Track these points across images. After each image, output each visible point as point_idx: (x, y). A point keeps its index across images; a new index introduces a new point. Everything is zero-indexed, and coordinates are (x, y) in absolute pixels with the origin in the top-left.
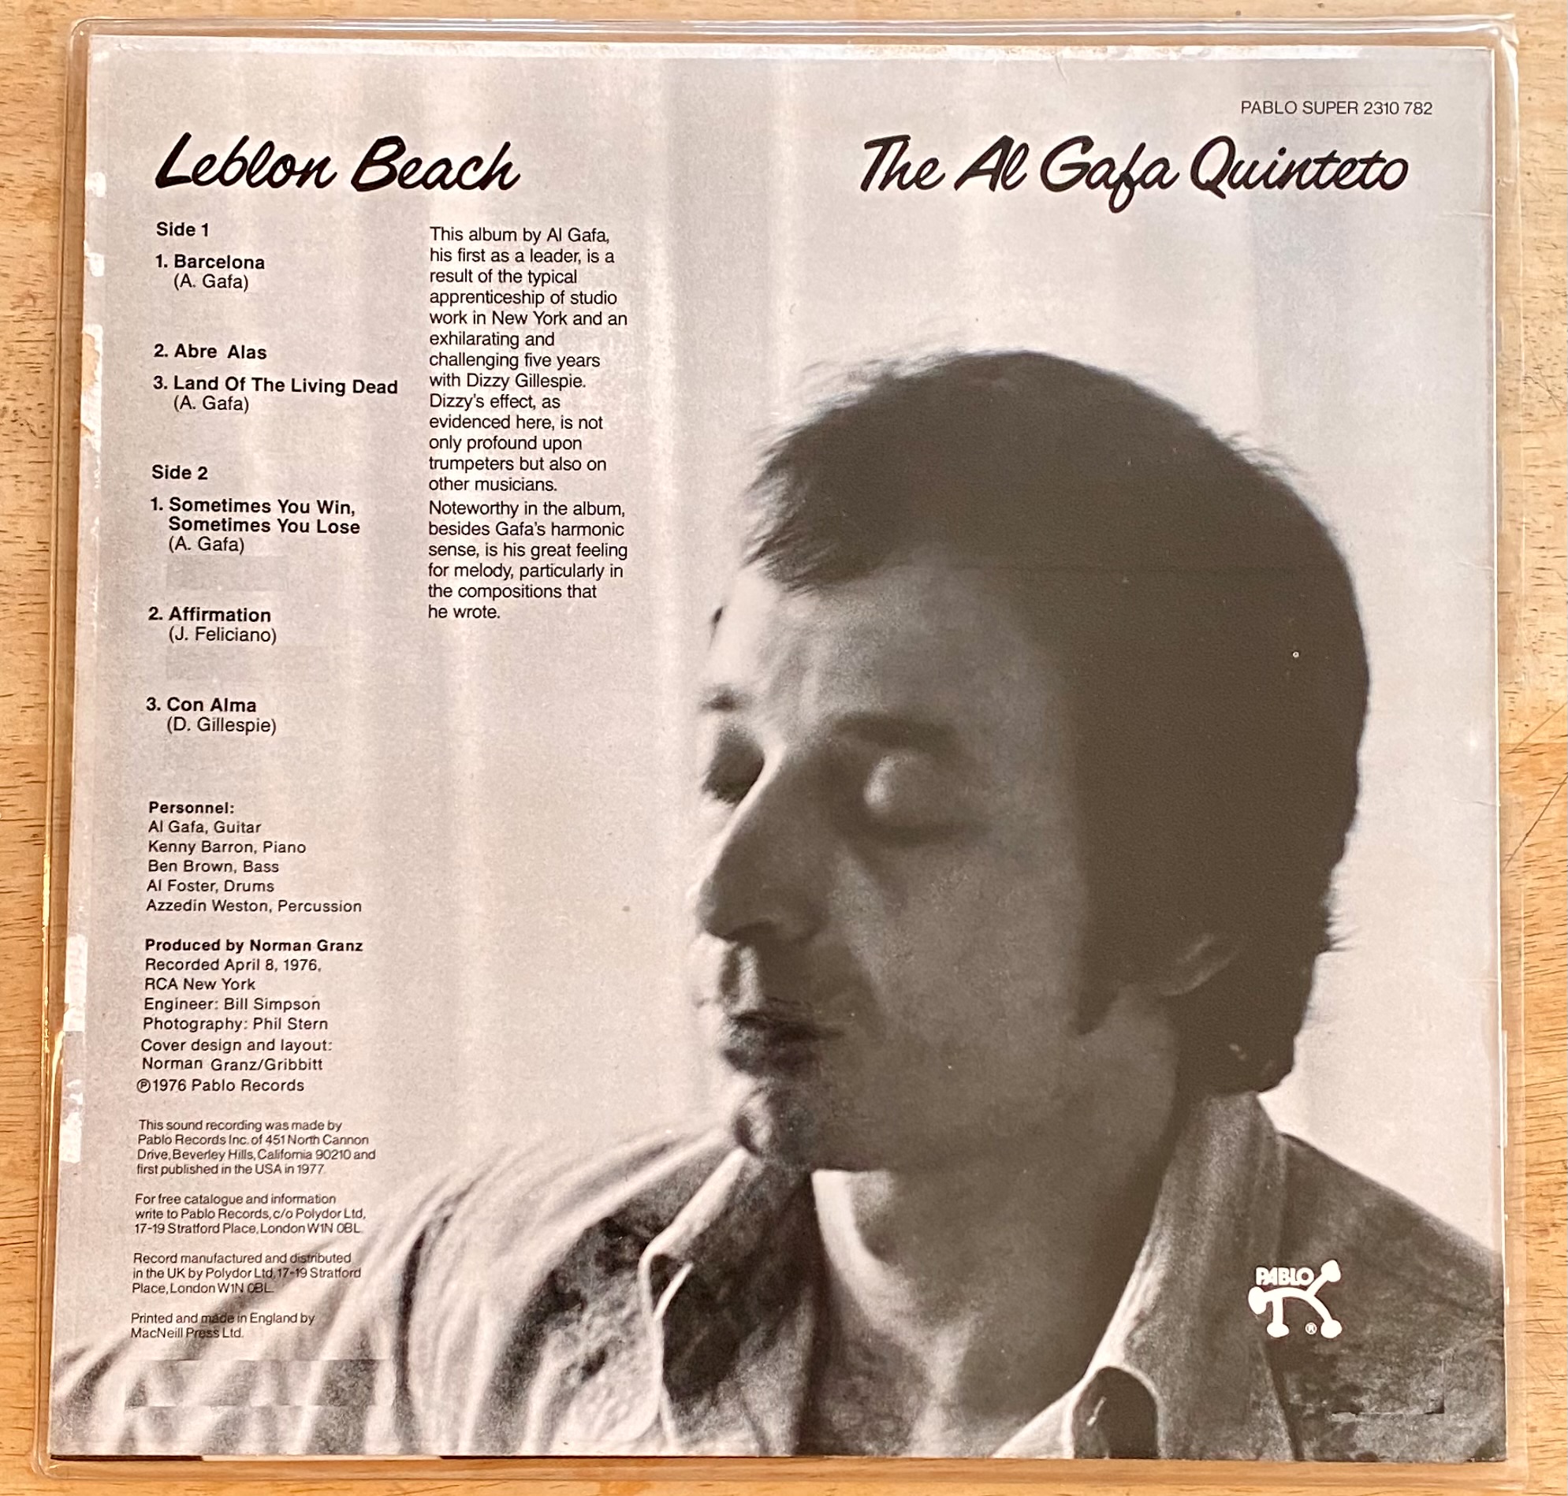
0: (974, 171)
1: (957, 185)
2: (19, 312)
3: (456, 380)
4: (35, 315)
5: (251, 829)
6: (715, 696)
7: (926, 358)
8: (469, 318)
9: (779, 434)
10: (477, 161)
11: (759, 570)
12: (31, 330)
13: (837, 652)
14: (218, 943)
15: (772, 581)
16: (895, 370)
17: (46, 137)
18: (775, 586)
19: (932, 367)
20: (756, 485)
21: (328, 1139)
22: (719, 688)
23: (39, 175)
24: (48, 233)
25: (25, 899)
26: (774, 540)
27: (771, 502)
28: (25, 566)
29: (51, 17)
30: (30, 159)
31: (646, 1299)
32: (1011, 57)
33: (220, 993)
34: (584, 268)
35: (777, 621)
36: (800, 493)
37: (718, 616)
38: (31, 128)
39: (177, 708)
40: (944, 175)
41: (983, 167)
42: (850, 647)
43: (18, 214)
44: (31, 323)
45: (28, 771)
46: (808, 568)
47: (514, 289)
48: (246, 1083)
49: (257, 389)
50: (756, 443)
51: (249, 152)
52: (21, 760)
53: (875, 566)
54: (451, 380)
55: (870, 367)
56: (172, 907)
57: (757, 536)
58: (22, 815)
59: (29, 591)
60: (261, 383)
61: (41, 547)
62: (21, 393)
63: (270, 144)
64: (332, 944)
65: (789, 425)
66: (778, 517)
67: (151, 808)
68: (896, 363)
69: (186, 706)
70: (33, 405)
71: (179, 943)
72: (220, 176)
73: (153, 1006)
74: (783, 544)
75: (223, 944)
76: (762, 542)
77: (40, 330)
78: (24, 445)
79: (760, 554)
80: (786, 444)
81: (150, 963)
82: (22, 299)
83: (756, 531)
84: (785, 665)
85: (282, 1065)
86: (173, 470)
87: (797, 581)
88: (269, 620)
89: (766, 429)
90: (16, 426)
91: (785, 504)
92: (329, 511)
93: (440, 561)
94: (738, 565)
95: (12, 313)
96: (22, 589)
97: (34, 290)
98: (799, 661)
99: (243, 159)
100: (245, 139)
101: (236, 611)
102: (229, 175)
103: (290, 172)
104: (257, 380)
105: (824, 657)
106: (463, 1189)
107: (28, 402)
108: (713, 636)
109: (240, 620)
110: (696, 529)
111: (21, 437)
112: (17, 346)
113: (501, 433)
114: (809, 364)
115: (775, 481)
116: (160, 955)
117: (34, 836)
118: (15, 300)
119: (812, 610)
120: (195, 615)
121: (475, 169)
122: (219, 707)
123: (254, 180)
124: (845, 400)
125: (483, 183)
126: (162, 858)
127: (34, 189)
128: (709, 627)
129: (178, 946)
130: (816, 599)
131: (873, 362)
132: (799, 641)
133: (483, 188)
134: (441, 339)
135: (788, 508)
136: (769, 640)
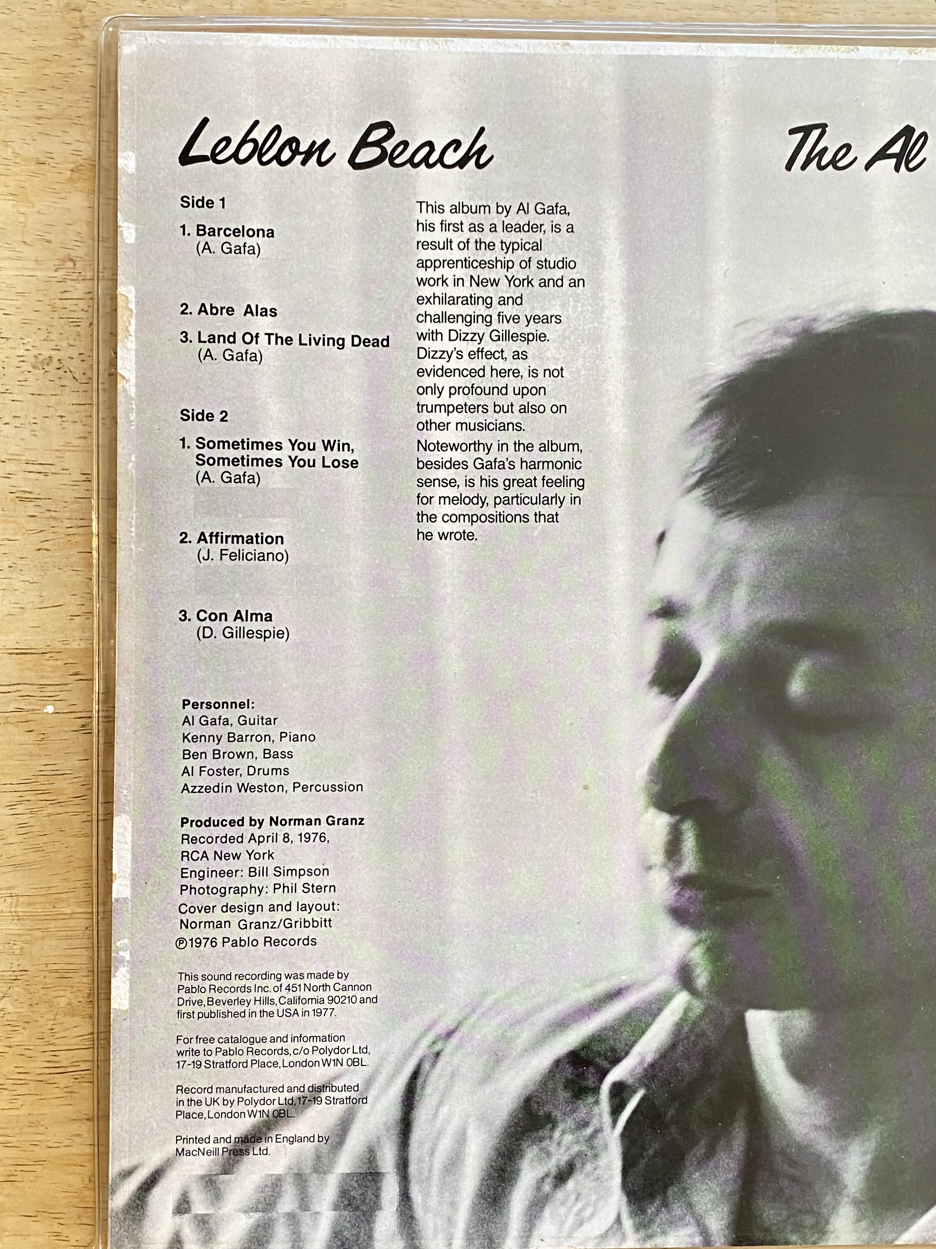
0: (882, 155)
1: (868, 167)
2: (60, 274)
3: (439, 335)
4: (75, 276)
5: (269, 722)
6: (659, 606)
7: (840, 316)
8: (450, 282)
9: (715, 381)
10: (457, 144)
11: (696, 498)
12: (72, 289)
13: (763, 568)
14: (242, 820)
15: (707, 507)
16: (814, 326)
17: (81, 119)
18: (710, 512)
19: (845, 323)
20: (693, 426)
21: (337, 987)
22: (662, 600)
23: (76, 153)
24: (86, 204)
25: (75, 780)
26: (708, 472)
27: (707, 440)
28: (71, 494)
29: (84, 13)
30: (68, 139)
31: (607, 1118)
32: (913, 57)
33: (245, 863)
34: (548, 237)
35: (711, 541)
36: (732, 431)
37: (661, 538)
38: (67, 112)
39: (205, 619)
40: (856, 158)
41: (890, 152)
42: (774, 563)
43: (58, 187)
44: (70, 283)
45: (74, 670)
46: (739, 496)
47: (488, 256)
48: (267, 940)
49: (269, 343)
50: (694, 389)
51: (259, 135)
52: (70, 661)
53: (796, 494)
54: (434, 335)
55: (792, 324)
56: (203, 790)
57: (694, 470)
58: (73, 709)
59: (74, 515)
60: (273, 338)
61: (83, 478)
62: (64, 344)
63: (278, 128)
64: (339, 820)
65: (723, 373)
66: (713, 452)
67: (184, 705)
68: (815, 320)
69: (213, 617)
70: (76, 355)
71: (209, 820)
72: (235, 155)
73: (188, 875)
74: (717, 476)
75: (247, 821)
76: (699, 474)
77: (80, 289)
78: (67, 390)
79: (698, 484)
80: (720, 389)
81: (185, 838)
82: (64, 261)
83: (694, 465)
84: (718, 579)
85: (298, 924)
86: (198, 414)
87: (728, 508)
88: (282, 543)
89: (702, 377)
90: (61, 372)
91: (719, 442)
92: (332, 449)
93: (426, 491)
94: (679, 494)
95: (56, 274)
96: (68, 514)
97: (73, 254)
98: (731, 575)
99: (254, 141)
100: (256, 123)
101: (254, 535)
102: (243, 155)
103: (295, 152)
104: (269, 335)
105: (751, 572)
106: (452, 1028)
107: (71, 352)
108: (657, 554)
109: (257, 543)
110: (644, 463)
111: (64, 383)
112: (58, 303)
113: (477, 381)
114: (741, 321)
115: (709, 422)
116: (193, 831)
117: (83, 726)
118: (57, 263)
119: (742, 532)
120: (219, 538)
121: (455, 150)
122: (241, 618)
123: (265, 159)
124: (771, 351)
125: (462, 163)
126: (193, 748)
127: (72, 166)
128: (654, 547)
129: (209, 823)
130: (744, 524)
131: (795, 319)
132: (731, 559)
133: (462, 167)
134: (426, 300)
135: (721, 445)
136: (704, 559)
